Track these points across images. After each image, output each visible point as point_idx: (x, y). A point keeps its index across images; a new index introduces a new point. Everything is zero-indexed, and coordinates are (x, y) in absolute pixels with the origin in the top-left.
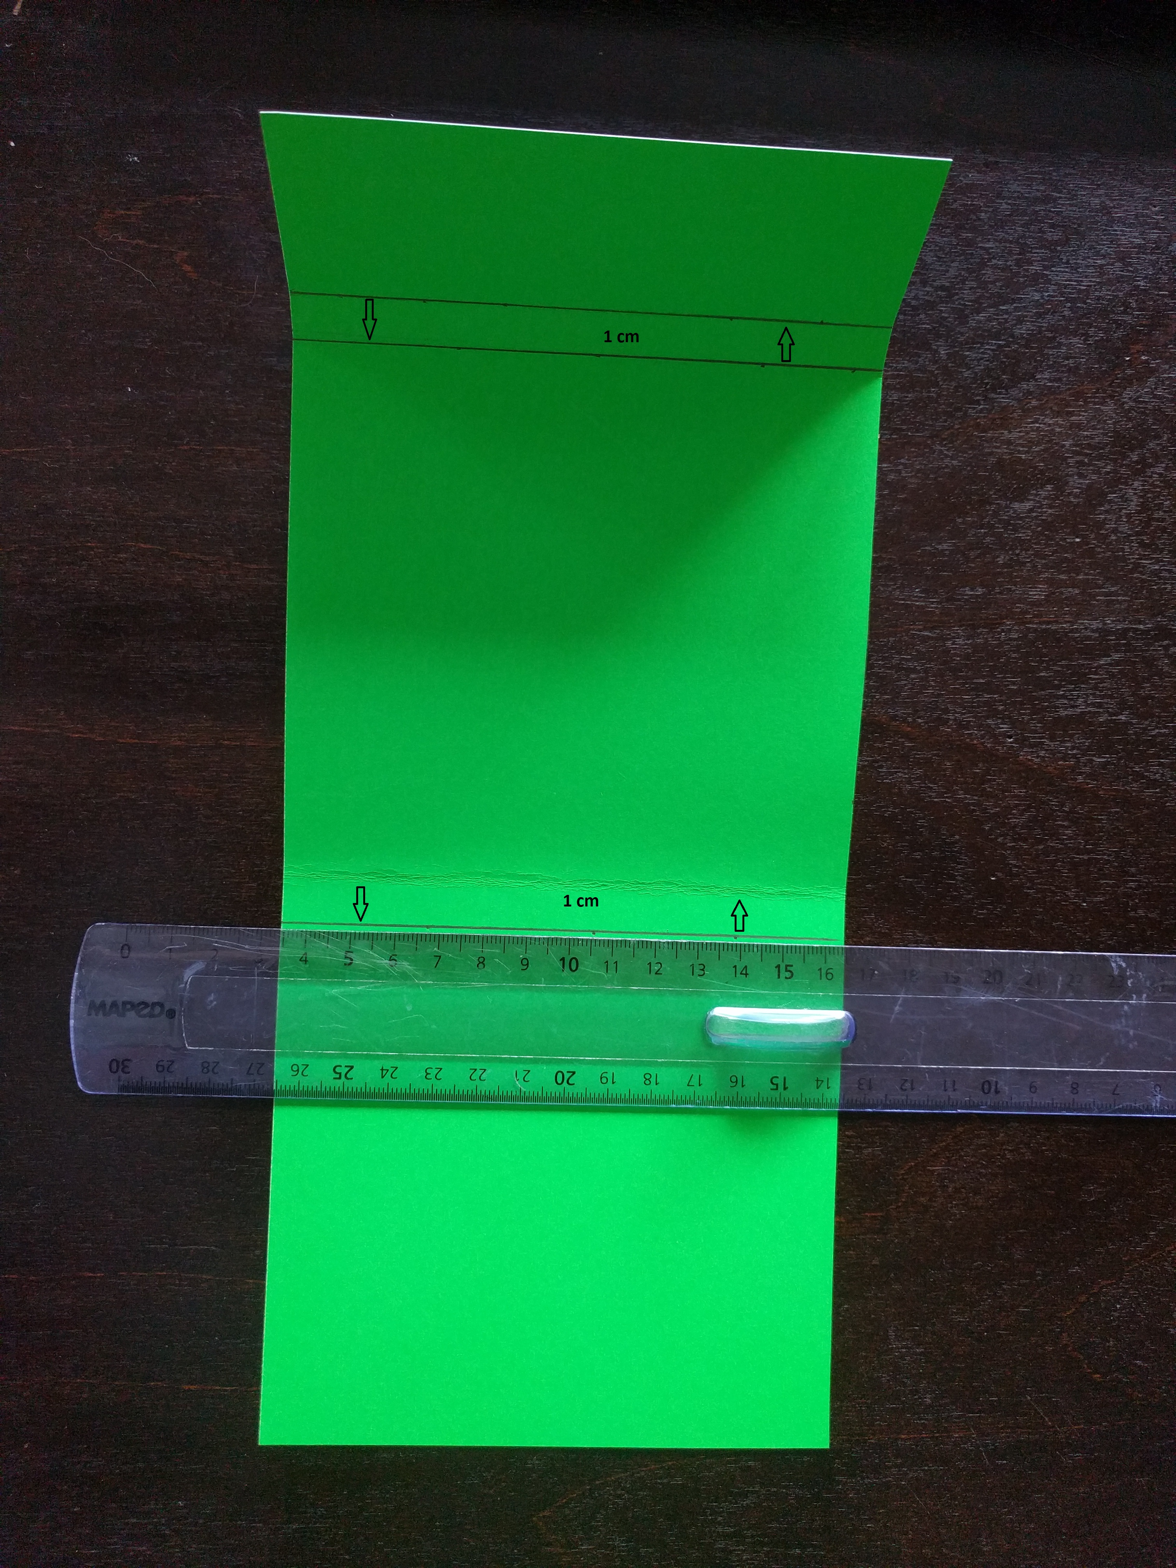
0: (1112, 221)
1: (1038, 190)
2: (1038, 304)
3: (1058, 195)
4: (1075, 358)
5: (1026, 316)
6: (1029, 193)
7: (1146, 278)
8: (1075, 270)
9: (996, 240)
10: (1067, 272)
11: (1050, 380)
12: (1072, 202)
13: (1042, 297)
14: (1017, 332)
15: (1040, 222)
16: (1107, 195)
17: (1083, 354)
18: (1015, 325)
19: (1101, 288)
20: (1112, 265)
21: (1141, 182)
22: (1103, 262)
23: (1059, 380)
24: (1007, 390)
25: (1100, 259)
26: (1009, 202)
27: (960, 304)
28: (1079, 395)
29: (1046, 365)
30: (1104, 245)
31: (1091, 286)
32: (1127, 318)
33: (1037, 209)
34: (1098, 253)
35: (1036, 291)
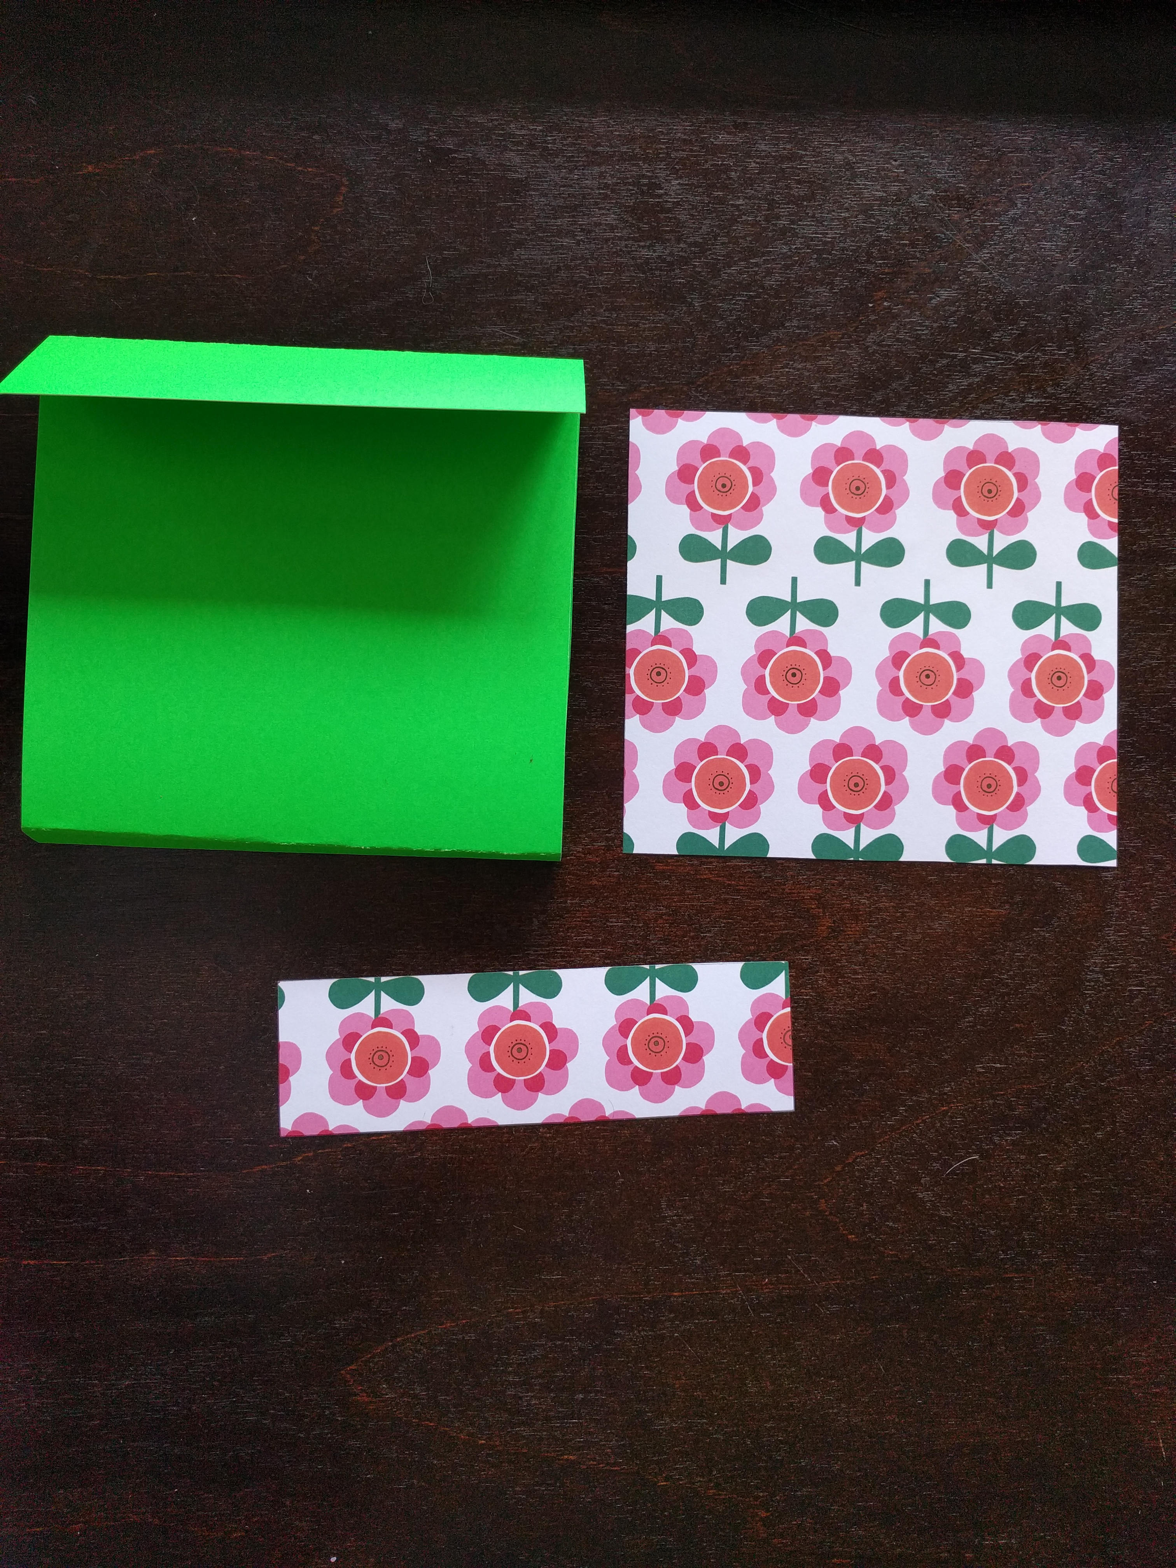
0: (854, 176)
1: (784, 149)
2: (785, 257)
3: (804, 153)
4: (822, 306)
5: (775, 268)
6: (777, 151)
7: (888, 228)
8: (821, 223)
9: (746, 198)
10: (813, 225)
11: (798, 328)
12: (817, 159)
13: (790, 249)
14: (767, 283)
15: (786, 179)
16: (850, 151)
17: (830, 302)
18: (765, 277)
19: (845, 239)
20: (856, 217)
21: (882, 138)
22: (847, 215)
23: (806, 327)
24: (757, 338)
25: (844, 212)
26: (758, 160)
27: (712, 258)
28: (824, 341)
29: (794, 314)
30: (848, 198)
31: (835, 238)
32: (870, 267)
33: (784, 166)
34: (841, 207)
35: (783, 244)
